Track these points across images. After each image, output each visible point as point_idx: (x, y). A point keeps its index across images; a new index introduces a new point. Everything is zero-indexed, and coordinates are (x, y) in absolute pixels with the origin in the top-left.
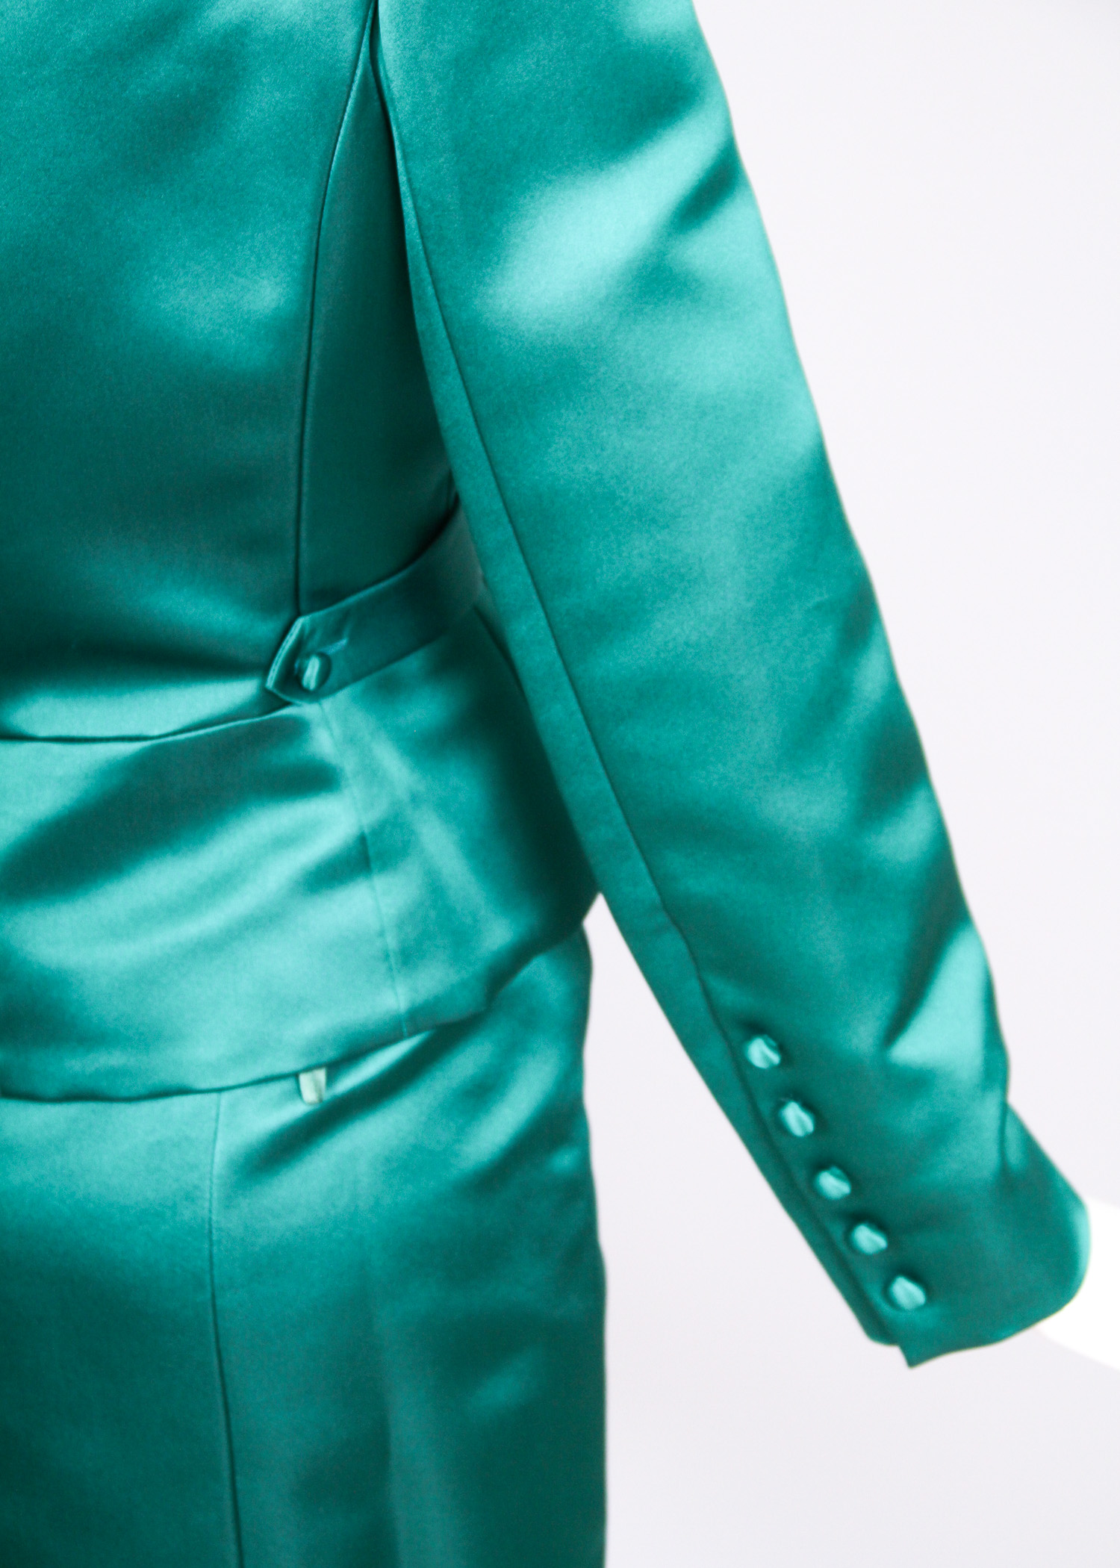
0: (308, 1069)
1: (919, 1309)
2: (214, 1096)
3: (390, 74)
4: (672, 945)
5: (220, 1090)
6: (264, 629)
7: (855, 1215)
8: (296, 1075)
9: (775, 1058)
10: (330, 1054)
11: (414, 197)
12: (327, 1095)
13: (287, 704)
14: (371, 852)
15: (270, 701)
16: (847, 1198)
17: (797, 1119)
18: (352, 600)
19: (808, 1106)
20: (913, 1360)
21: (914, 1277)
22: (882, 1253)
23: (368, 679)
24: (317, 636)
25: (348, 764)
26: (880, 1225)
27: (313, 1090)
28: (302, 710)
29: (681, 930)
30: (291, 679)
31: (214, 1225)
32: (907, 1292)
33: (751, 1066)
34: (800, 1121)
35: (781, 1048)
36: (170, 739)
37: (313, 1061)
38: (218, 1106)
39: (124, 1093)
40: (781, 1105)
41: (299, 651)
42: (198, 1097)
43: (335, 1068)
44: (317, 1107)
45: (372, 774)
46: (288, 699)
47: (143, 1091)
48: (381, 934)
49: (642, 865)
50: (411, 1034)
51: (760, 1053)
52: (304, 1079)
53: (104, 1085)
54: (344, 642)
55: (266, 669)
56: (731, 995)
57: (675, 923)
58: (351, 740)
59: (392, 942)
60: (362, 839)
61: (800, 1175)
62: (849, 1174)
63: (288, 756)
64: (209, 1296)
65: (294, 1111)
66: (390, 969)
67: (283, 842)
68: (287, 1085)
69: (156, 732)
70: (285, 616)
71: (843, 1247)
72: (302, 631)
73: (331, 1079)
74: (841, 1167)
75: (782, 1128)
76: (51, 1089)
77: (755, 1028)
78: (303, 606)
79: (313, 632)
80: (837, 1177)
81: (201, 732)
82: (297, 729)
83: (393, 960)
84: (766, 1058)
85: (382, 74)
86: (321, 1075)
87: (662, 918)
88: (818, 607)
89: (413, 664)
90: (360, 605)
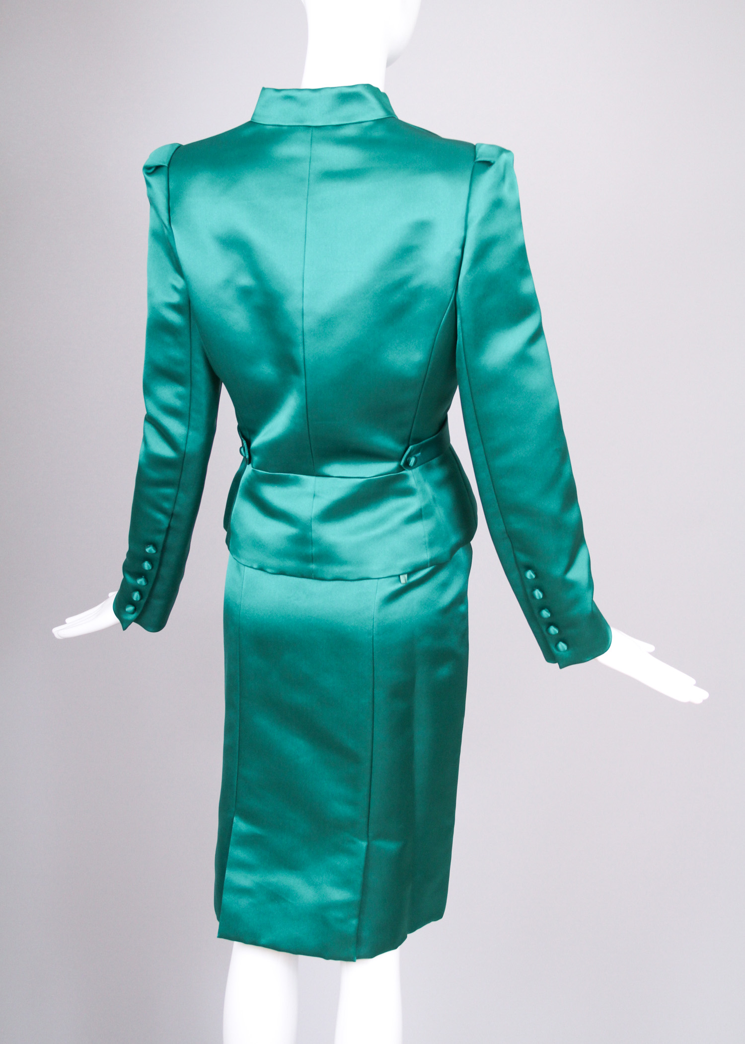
0: (402, 574)
1: (565, 651)
2: (376, 580)
3: (461, 300)
4: (507, 543)
5: (378, 579)
6: (400, 449)
7: (550, 624)
8: (399, 576)
9: (534, 576)
10: (409, 570)
11: (463, 332)
12: (407, 582)
13: (404, 470)
14: (423, 514)
15: (400, 468)
16: (549, 618)
17: (538, 594)
18: (424, 442)
19: (541, 590)
20: (561, 667)
21: (564, 642)
22: (556, 635)
23: (423, 465)
24: (414, 452)
25: (418, 488)
26: (556, 626)
27: (404, 579)
28: (408, 472)
29: (510, 539)
30: (407, 464)
31: (375, 617)
32: (562, 646)
33: (527, 578)
34: (539, 595)
35: (535, 574)
36: (372, 478)
37: (404, 572)
38: (377, 583)
39: (351, 578)
40: (534, 590)
41: (410, 455)
42: (372, 580)
43: (410, 574)
44: (404, 585)
45: (424, 491)
46: (404, 468)
47: (356, 578)
48: (425, 537)
49: (501, 519)
50: (430, 566)
51: (530, 574)
52: (401, 576)
53: (345, 576)
54: (420, 454)
55: (401, 460)
56: (523, 558)
57: (509, 537)
58: (418, 482)
59: (427, 539)
60: (421, 510)
61: (536, 611)
62: (550, 611)
63: (401, 485)
64: (372, 636)
65: (398, 586)
66: (426, 547)
67: (399, 510)
68: (396, 578)
69: (368, 476)
70: (406, 445)
71: (545, 633)
72: (411, 450)
73: (409, 577)
74: (548, 609)
75: (534, 597)
76: (329, 577)
77: (528, 568)
78: (410, 443)
79: (414, 450)
80: (547, 611)
81: (381, 477)
82: (405, 477)
83: (427, 544)
84: (531, 576)
85: (457, 301)
86: (406, 576)
87: (506, 535)
88: (556, 450)
89: (434, 461)
90: (426, 443)
